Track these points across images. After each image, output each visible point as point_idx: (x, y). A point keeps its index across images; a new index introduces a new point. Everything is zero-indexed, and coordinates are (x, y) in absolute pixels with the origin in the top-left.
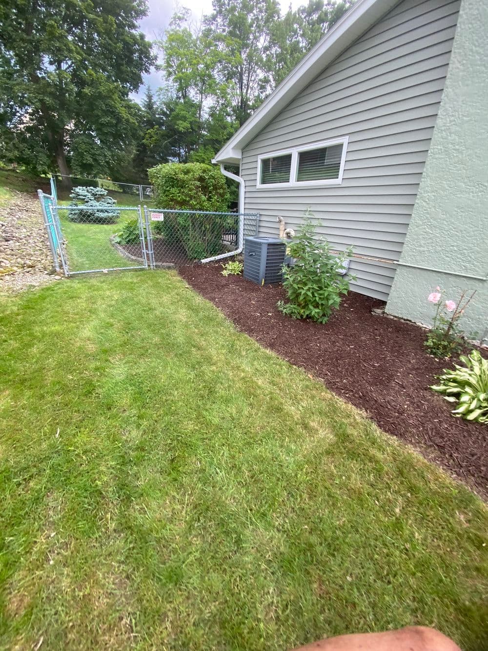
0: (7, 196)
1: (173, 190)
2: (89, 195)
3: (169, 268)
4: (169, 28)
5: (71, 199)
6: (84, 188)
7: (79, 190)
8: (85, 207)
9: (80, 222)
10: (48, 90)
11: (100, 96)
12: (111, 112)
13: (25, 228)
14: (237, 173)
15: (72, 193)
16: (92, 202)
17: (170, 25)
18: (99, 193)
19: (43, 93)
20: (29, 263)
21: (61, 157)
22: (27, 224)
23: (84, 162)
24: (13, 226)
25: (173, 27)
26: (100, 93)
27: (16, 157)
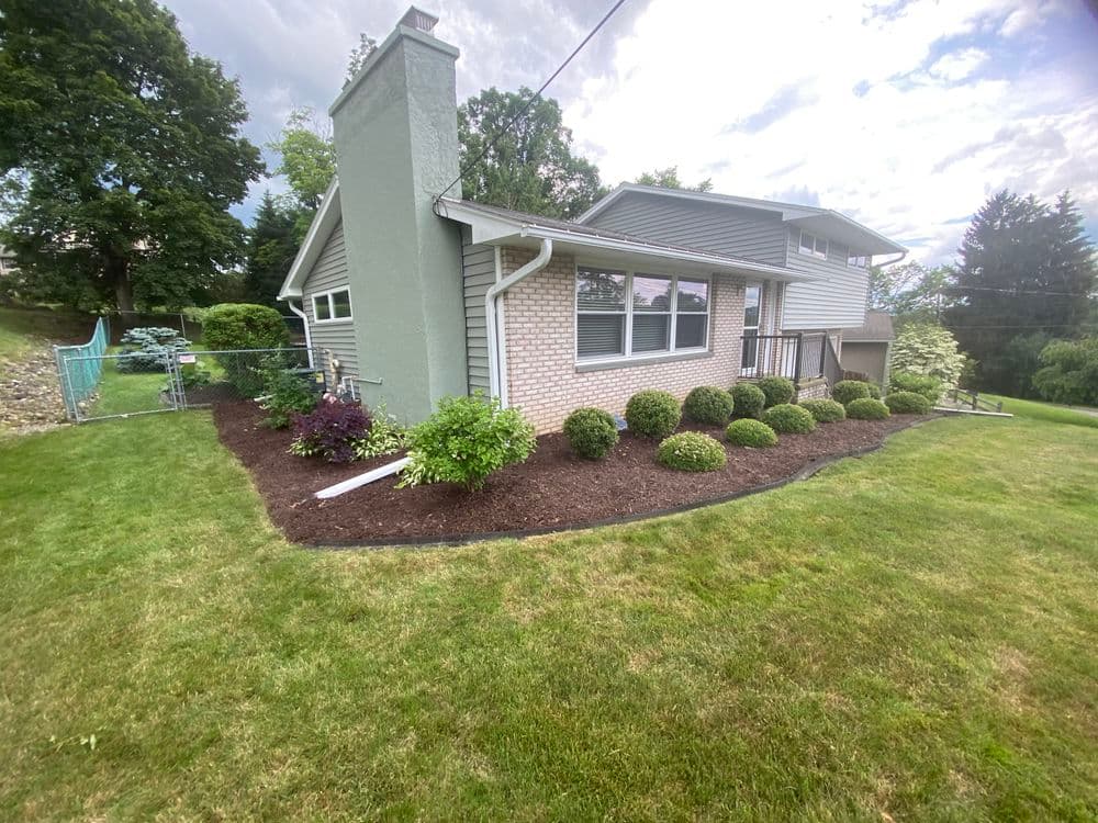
0: (29, 347)
1: (214, 332)
2: (149, 338)
3: (205, 408)
4: (288, 128)
5: (122, 344)
6: (144, 329)
7: (135, 333)
8: (142, 354)
9: (131, 373)
10: (101, 212)
11: (178, 217)
12: (193, 232)
13: (47, 385)
14: (302, 310)
15: (124, 337)
16: (153, 346)
17: (289, 123)
18: (165, 334)
19: (94, 216)
20: (39, 415)
21: (122, 288)
22: (50, 381)
23: (153, 294)
24: (30, 384)
25: (293, 127)
26: (178, 213)
27: (47, 294)
